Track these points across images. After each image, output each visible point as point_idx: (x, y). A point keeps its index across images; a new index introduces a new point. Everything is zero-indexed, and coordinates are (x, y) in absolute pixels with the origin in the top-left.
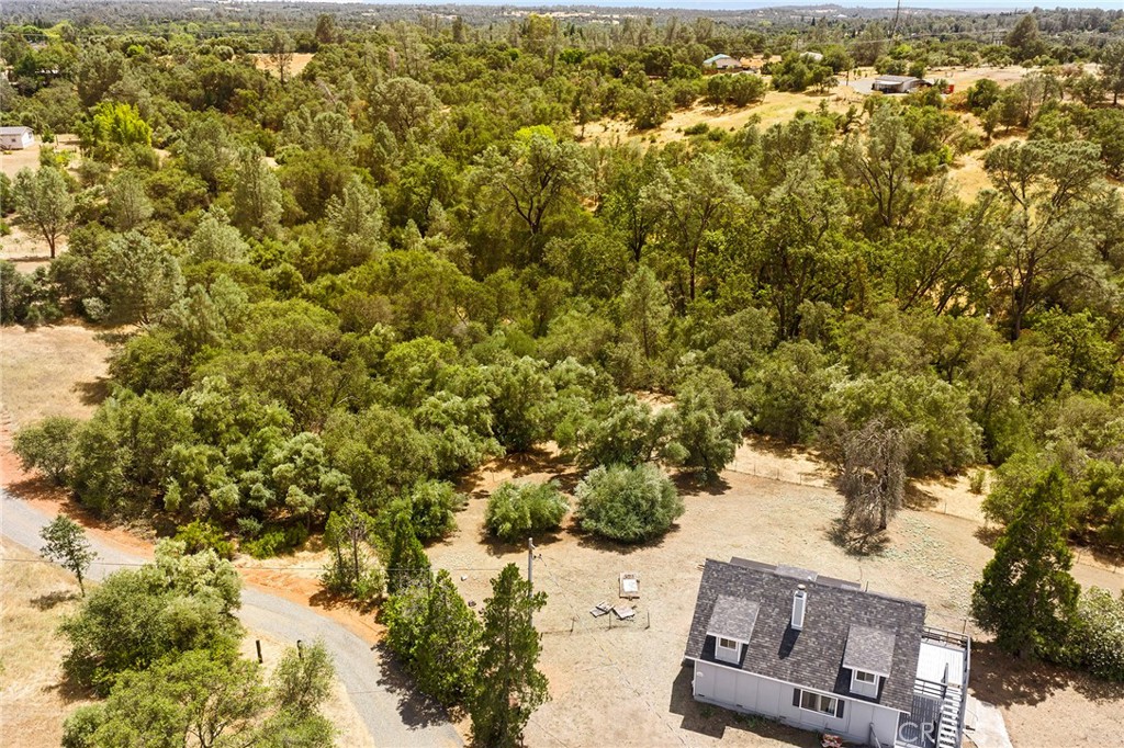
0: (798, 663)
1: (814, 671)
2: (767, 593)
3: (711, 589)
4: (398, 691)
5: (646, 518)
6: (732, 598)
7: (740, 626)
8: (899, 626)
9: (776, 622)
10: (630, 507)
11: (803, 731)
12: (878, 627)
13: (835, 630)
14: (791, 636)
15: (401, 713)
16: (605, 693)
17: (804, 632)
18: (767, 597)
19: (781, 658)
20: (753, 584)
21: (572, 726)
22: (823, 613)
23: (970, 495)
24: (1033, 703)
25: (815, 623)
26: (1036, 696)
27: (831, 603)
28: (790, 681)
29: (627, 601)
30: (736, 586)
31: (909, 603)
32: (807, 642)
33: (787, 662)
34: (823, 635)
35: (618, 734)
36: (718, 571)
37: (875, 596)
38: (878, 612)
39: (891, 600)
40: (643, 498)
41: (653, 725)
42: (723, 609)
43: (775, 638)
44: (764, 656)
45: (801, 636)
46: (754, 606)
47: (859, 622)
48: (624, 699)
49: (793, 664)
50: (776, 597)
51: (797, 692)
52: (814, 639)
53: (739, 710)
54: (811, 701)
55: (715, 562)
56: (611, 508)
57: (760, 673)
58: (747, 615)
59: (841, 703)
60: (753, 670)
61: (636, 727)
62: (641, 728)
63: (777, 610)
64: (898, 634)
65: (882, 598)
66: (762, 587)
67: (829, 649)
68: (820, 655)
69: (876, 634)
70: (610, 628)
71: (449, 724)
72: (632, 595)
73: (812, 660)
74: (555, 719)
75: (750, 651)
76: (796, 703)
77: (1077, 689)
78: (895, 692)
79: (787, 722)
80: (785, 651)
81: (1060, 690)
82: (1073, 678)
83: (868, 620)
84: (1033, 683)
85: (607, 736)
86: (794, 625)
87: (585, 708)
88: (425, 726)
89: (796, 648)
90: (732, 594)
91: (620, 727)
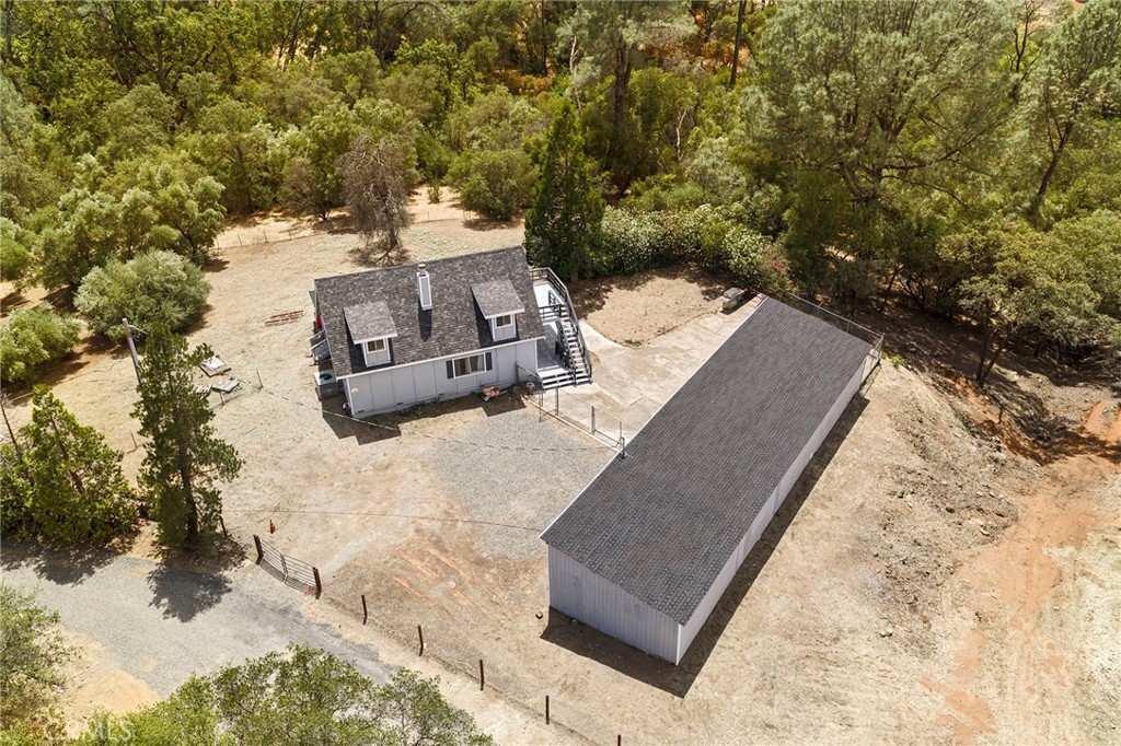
0: (442, 337)
1: (458, 339)
2: (387, 289)
3: (332, 306)
4: (23, 563)
5: (181, 299)
6: (357, 306)
7: (382, 325)
8: (509, 271)
9: (407, 311)
10: (159, 295)
11: (461, 398)
12: (493, 279)
13: (460, 296)
14: (425, 318)
15: (49, 578)
16: (265, 455)
17: (435, 309)
18: (389, 292)
19: (425, 340)
20: (371, 285)
21: (256, 493)
22: (445, 286)
23: (434, 206)
24: (600, 308)
25: (441, 297)
26: (598, 303)
27: (447, 275)
28: (442, 355)
29: (219, 377)
30: (355, 294)
31: (509, 249)
32: (442, 318)
33: (433, 341)
34: (452, 304)
35: (307, 477)
36: (332, 288)
37: (480, 254)
38: (488, 266)
39: (494, 252)
40: (168, 281)
41: (334, 455)
42: (357, 319)
43: (413, 325)
44: (410, 345)
45: (434, 313)
46: (382, 305)
47: (477, 281)
48: (288, 450)
49: (438, 340)
50: (397, 289)
51: (449, 363)
52: (446, 312)
53: (400, 408)
54: (462, 367)
55: (325, 279)
56: (137, 304)
57: (413, 361)
58: (381, 313)
59: (489, 355)
60: (406, 361)
61: (320, 464)
62: (325, 463)
63: (403, 300)
64: (511, 278)
65: (486, 254)
66: (380, 285)
67: (462, 314)
68: (457, 322)
69: (494, 284)
70: (223, 404)
71: (120, 558)
72: (222, 369)
73: (453, 330)
74: (234, 497)
75: (395, 346)
76: (450, 376)
77: (619, 288)
78: (528, 326)
79: (446, 398)
80: (426, 332)
81: (609, 293)
82: (612, 282)
83: (483, 276)
84: (590, 296)
85: (298, 484)
86: (425, 307)
87: (257, 474)
88: (91, 573)
89: (435, 325)
90: (355, 302)
91: (305, 471)
